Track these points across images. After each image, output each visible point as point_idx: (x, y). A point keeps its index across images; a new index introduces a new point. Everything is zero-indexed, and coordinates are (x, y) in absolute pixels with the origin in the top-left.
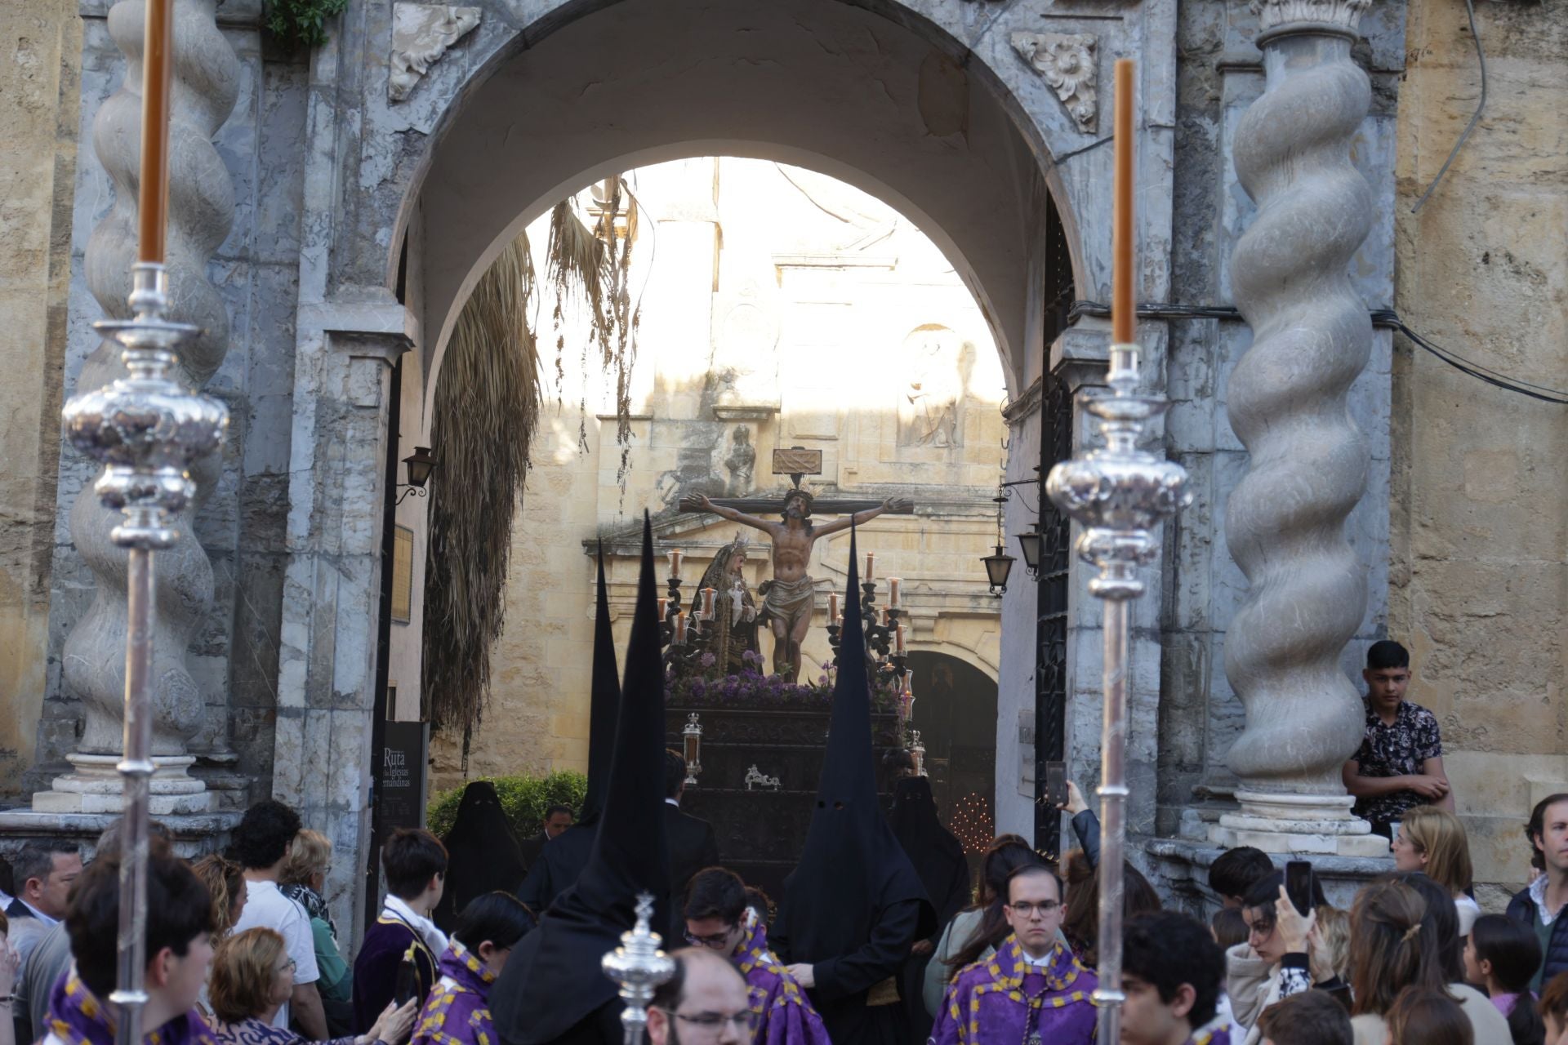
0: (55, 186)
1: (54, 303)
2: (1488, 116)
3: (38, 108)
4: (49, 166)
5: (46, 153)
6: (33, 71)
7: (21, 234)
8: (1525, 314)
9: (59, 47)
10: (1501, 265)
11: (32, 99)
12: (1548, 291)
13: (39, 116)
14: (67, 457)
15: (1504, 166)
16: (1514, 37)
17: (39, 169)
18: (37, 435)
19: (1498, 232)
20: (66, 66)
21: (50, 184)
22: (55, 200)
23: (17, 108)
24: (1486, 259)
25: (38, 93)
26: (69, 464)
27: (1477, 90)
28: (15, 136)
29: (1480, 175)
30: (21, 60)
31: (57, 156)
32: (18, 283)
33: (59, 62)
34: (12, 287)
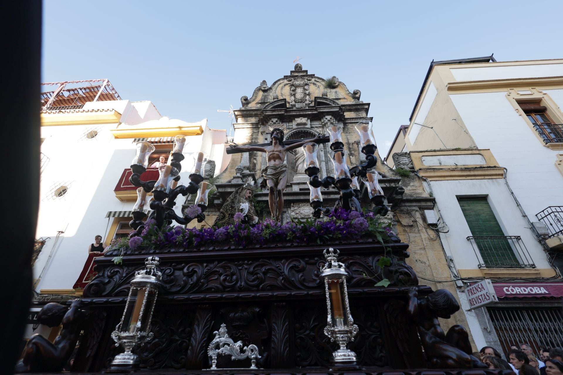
2: (411, 241)
8: (424, 269)
10: (419, 262)
12: (427, 265)
15: (415, 248)
16: (411, 231)
19: (417, 257)
24: (416, 261)
27: (408, 238)
29: (412, 249)
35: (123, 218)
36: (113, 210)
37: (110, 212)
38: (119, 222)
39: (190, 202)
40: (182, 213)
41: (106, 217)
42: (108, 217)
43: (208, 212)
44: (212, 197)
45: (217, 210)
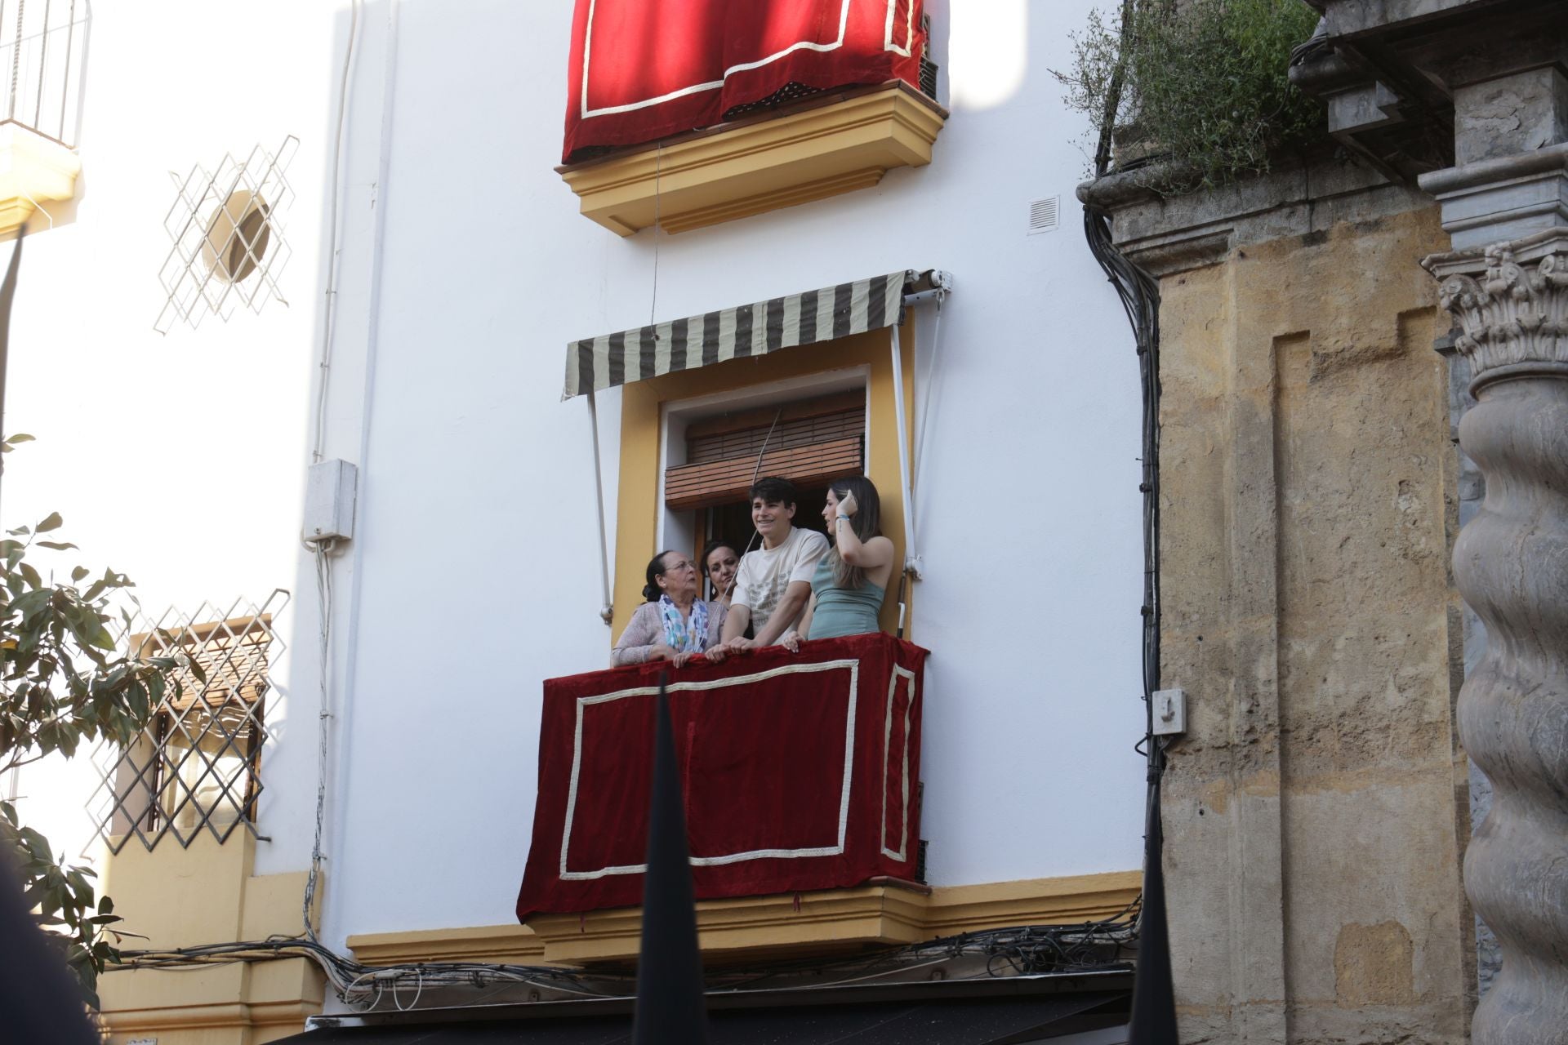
0: (1449, 643)
1: (1461, 782)
3: (1424, 557)
4: (1442, 621)
5: (1438, 606)
6: (1417, 516)
7: (1419, 705)
9: (1442, 483)
11: (1417, 548)
13: (1428, 566)
14: (1485, 965)
17: (1433, 627)
18: (1459, 942)
20: (1450, 503)
21: (1445, 642)
22: (1452, 659)
23: (1403, 562)
25: (1423, 539)
26: (1489, 973)
28: (1404, 594)
30: (1403, 506)
31: (1449, 608)
32: (1422, 764)
33: (1442, 500)
34: (1416, 769)
35: (682, 380)
36: (599, 330)
37: (585, 349)
38: (661, 406)
39: (1137, 150)
40: (1100, 256)
41: (568, 395)
42: (581, 393)
43: (1304, 210)
44: (1301, 82)
45: (1382, 180)
